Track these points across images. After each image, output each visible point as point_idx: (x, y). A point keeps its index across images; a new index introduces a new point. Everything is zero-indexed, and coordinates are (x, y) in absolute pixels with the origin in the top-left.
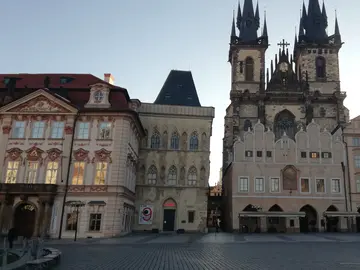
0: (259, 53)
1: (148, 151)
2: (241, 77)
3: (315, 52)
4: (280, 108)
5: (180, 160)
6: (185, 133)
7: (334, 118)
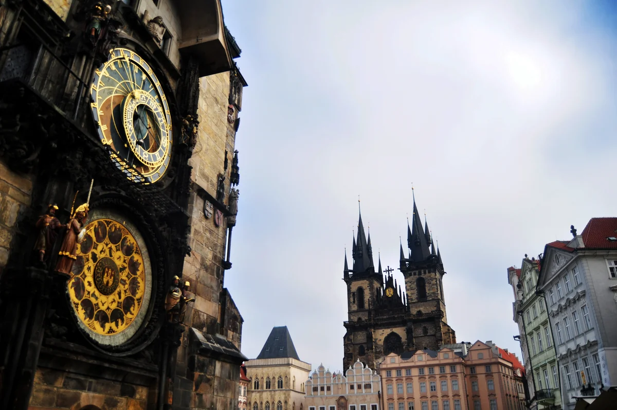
0: (368, 282)
1: (253, 392)
2: (355, 308)
3: (415, 274)
4: (387, 331)
5: (271, 396)
6: (274, 378)
7: (434, 335)
